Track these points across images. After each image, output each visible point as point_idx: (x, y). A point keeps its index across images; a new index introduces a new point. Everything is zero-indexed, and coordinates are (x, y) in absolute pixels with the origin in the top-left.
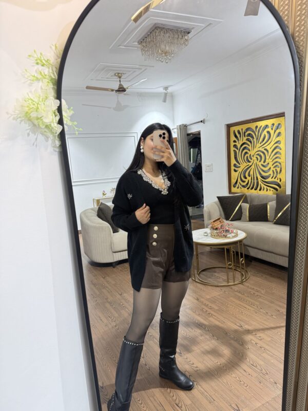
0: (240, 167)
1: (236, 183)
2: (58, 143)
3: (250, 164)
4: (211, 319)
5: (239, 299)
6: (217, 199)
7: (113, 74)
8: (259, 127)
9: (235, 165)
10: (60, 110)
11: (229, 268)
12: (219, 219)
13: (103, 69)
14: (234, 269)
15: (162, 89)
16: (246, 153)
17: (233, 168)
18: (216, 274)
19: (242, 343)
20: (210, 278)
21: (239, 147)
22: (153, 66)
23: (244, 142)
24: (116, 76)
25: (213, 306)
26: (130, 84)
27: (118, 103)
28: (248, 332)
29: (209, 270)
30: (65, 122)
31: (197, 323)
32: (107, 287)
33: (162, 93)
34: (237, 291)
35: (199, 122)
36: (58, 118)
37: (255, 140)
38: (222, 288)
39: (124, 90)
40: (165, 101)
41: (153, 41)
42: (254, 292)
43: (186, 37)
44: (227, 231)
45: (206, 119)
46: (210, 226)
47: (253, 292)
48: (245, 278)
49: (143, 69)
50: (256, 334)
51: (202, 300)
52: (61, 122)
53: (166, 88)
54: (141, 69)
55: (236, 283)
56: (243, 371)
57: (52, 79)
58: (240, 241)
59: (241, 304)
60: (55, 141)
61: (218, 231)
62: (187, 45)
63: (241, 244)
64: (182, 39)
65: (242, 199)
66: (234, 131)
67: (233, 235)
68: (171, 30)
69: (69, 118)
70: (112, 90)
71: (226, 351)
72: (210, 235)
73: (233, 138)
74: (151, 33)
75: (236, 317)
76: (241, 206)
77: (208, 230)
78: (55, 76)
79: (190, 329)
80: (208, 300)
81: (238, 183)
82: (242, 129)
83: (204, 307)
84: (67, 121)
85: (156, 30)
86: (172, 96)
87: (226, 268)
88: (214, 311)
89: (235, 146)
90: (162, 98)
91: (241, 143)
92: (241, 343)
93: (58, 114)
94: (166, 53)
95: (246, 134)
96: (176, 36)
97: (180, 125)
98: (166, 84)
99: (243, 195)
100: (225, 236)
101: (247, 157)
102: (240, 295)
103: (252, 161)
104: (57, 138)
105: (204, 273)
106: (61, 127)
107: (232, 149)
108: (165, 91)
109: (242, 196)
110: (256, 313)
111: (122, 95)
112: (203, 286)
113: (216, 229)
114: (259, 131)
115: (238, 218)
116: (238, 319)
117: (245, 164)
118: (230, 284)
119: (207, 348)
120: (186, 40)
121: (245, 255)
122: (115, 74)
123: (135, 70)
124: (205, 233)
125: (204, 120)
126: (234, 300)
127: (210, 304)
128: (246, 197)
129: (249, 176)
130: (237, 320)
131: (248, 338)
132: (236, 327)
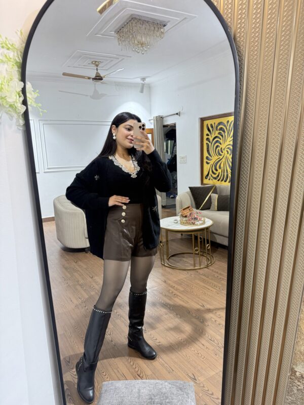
0: (211, 160)
1: (208, 175)
2: (22, 122)
3: (221, 157)
4: (176, 299)
5: (204, 281)
6: (189, 190)
7: (90, 62)
8: (230, 122)
9: (207, 158)
10: (24, 91)
11: (195, 254)
12: (188, 207)
13: (80, 57)
14: (201, 255)
15: (140, 80)
16: (217, 146)
17: (205, 160)
18: (184, 259)
19: (203, 321)
20: (178, 262)
21: (211, 140)
22: (130, 57)
23: (216, 135)
24: (94, 64)
25: (179, 287)
26: (107, 73)
27: (96, 91)
28: (209, 311)
29: (178, 256)
30: (29, 103)
31: (163, 303)
32: (78, 271)
33: (139, 84)
34: (202, 275)
35: (174, 114)
36: (22, 99)
37: (226, 134)
38: (189, 272)
39: (101, 79)
40: (142, 91)
41: (130, 32)
42: (218, 275)
43: (162, 30)
44: (196, 219)
45: (181, 112)
46: (180, 214)
47: (216, 275)
48: (211, 263)
49: (120, 59)
50: (216, 313)
51: (169, 282)
52: (25, 102)
53: (144, 79)
54: (118, 58)
55: (202, 267)
56: (201, 346)
57: (17, 62)
58: (207, 228)
59: (205, 286)
60: (19, 120)
61: (187, 219)
62: (162, 38)
63: (208, 232)
64: (158, 31)
65: (212, 190)
66: (207, 125)
67: (201, 222)
68: (148, 22)
69: (34, 100)
70: (89, 78)
71: (188, 328)
72: (179, 222)
73: (206, 132)
74: (127, 23)
75: (199, 298)
76: (210, 196)
77: (178, 218)
78: (19, 59)
79: (156, 309)
80: (175, 282)
81: (210, 175)
82: (215, 123)
83: (170, 288)
84: (31, 102)
85: (132, 21)
86: (150, 87)
87: (192, 253)
88: (180, 293)
89: (208, 139)
90: (139, 89)
91: (213, 136)
92: (201, 320)
93: (22, 95)
94: (142, 44)
95: (218, 128)
96: (152, 28)
97: (157, 117)
98: (143, 75)
99: (213, 186)
100: (194, 224)
101: (219, 150)
102: (204, 277)
103: (223, 154)
104: (21, 117)
105: (173, 258)
106: (25, 107)
107: (205, 142)
108: (142, 82)
109: (211, 187)
110: (218, 294)
111: (99, 83)
112: (172, 270)
113: (186, 216)
114: (230, 126)
115: (208, 207)
116: (201, 299)
117: (217, 157)
118: (196, 268)
119: (171, 325)
120: (162, 33)
121: (211, 241)
122: (92, 62)
123: (112, 59)
124: (175, 220)
125: (179, 113)
126: (199, 282)
127: (176, 286)
128: (216, 189)
129: (220, 168)
130: (200, 301)
131: (208, 316)
132: (199, 307)
